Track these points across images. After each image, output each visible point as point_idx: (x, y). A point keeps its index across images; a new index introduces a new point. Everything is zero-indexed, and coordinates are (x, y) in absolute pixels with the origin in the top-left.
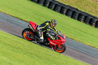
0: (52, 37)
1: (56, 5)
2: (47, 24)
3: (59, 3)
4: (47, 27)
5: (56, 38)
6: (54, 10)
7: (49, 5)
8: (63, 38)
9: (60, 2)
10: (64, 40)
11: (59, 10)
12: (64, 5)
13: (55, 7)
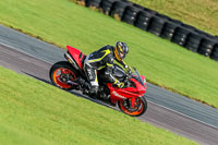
0: (116, 81)
1: (190, 36)
2: (108, 52)
3: (196, 31)
4: (107, 60)
5: (126, 84)
6: (185, 45)
7: (175, 34)
8: (141, 83)
9: (197, 27)
10: (143, 89)
11: (196, 46)
12: (207, 35)
13: (187, 40)
